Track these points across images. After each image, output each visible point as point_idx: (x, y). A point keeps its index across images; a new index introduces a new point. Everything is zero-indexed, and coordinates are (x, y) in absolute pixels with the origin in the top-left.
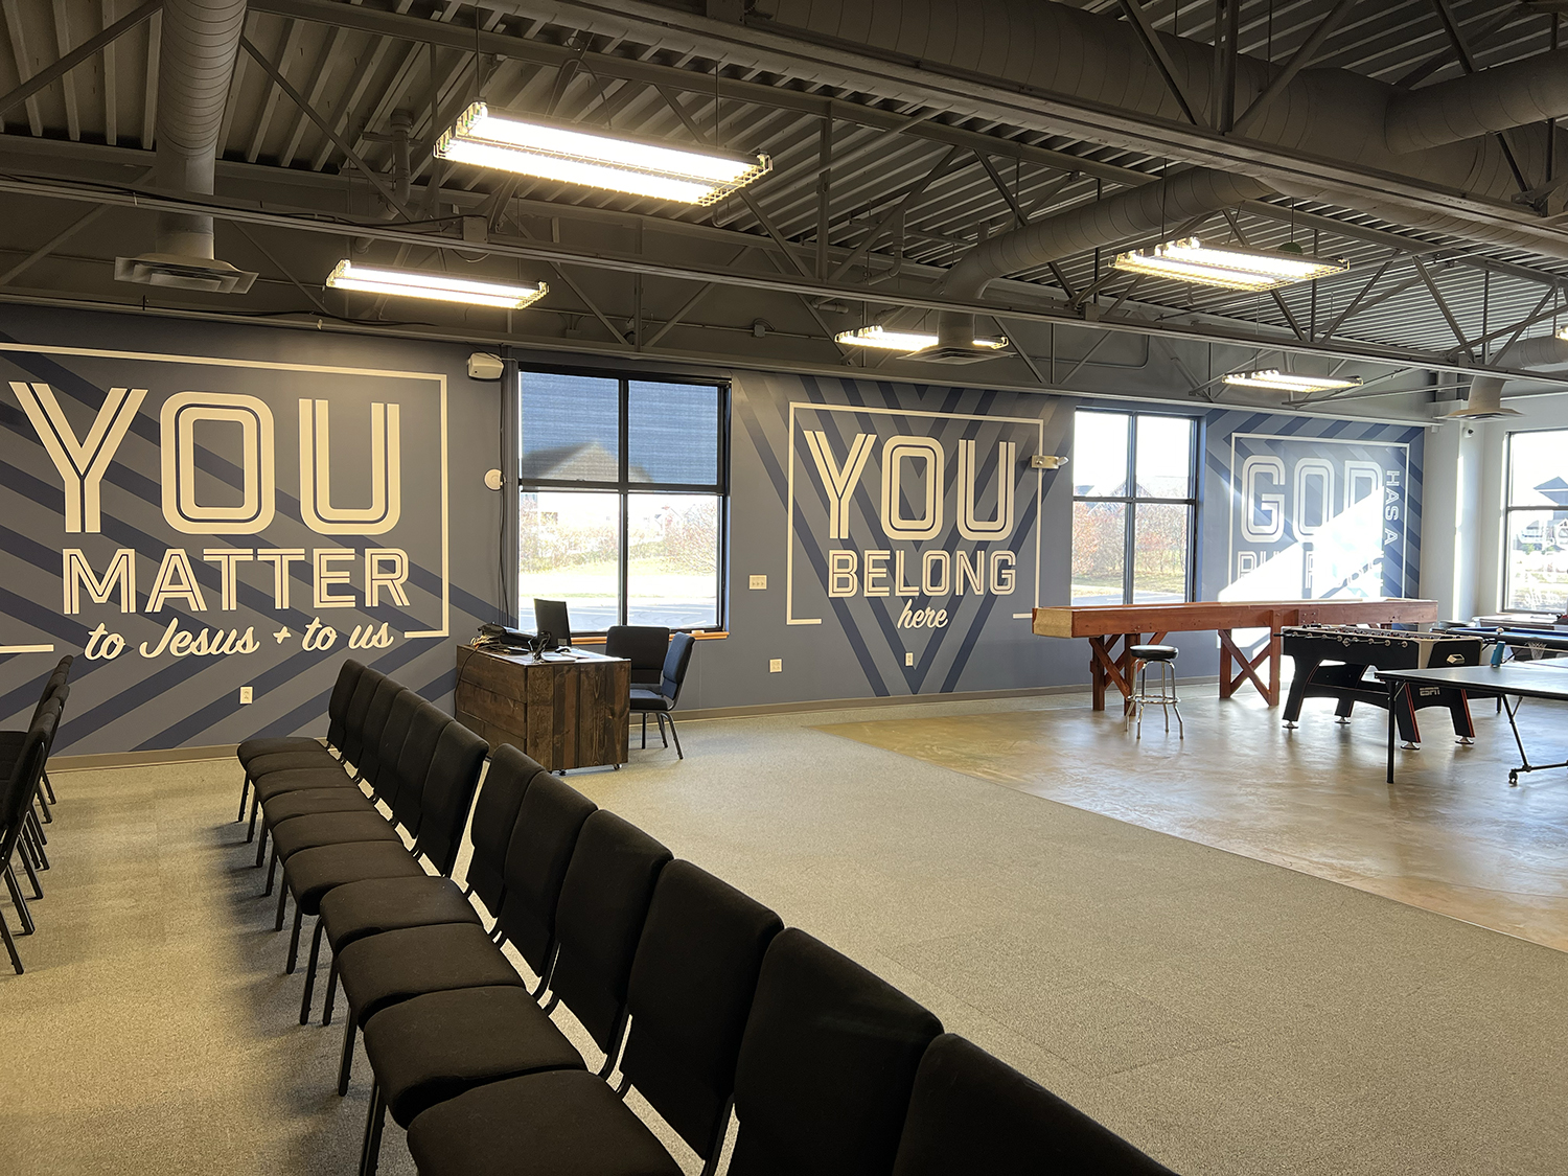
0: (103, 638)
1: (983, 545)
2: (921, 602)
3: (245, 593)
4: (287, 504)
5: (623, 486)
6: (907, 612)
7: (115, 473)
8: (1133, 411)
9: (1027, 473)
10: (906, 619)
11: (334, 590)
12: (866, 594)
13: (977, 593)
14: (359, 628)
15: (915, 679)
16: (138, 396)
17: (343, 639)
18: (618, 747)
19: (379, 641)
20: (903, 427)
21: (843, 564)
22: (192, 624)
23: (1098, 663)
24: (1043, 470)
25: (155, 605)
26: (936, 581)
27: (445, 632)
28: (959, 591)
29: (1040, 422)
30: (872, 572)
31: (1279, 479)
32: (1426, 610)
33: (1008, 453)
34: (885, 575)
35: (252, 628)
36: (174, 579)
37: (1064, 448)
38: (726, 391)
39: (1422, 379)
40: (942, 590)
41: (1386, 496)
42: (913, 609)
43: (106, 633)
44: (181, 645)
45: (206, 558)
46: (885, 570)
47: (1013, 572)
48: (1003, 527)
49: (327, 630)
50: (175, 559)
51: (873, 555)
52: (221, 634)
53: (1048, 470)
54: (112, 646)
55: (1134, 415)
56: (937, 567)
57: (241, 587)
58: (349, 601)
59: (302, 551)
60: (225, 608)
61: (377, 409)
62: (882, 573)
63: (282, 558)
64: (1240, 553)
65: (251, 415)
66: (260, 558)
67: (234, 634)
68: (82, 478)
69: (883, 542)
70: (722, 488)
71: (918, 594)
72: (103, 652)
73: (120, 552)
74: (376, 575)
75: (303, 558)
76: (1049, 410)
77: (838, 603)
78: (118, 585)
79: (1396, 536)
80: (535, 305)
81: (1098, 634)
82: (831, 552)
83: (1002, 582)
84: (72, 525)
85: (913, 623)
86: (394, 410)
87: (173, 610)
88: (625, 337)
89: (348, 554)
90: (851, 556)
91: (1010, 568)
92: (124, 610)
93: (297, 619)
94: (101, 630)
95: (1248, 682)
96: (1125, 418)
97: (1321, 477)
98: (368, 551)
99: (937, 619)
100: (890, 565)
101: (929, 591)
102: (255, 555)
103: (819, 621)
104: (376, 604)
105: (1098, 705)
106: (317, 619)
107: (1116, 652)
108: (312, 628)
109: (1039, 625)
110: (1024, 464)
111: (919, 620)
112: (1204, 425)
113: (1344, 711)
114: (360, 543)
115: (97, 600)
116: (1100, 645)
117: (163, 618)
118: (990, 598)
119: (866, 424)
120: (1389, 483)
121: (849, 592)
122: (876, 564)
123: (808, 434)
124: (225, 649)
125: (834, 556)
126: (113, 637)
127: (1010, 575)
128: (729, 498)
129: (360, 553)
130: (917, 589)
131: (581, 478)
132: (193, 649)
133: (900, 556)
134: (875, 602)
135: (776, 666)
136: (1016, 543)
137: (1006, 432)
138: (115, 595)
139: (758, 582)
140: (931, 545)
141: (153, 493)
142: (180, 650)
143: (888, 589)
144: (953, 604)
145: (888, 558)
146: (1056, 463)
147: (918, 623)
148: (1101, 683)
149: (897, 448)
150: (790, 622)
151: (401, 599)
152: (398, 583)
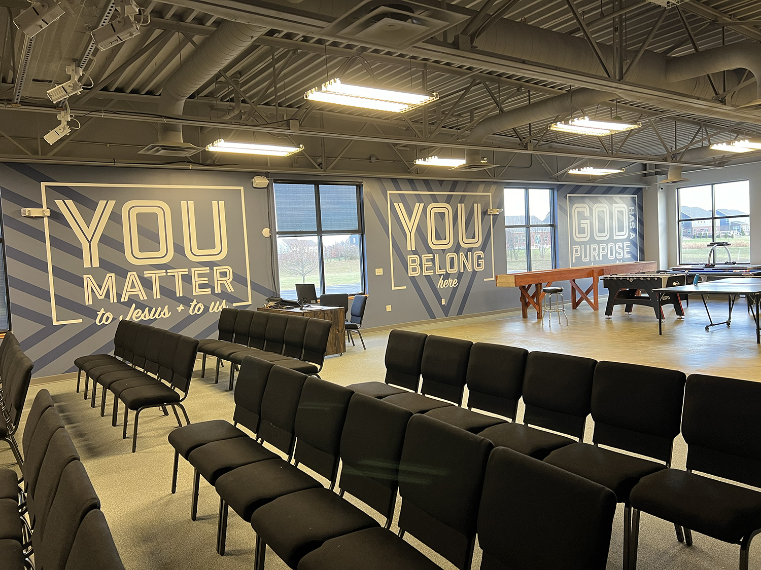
0: (103, 314)
1: (470, 250)
2: (447, 276)
3: (163, 290)
4: (179, 249)
5: (320, 232)
6: (441, 281)
7: (104, 240)
8: (527, 187)
9: (486, 216)
10: (441, 284)
11: (201, 286)
12: (424, 274)
13: (469, 271)
14: (213, 303)
15: (446, 310)
16: (112, 203)
17: (206, 309)
18: (342, 346)
20: (435, 199)
21: (414, 261)
22: (141, 306)
23: (523, 298)
24: (493, 215)
25: (124, 299)
26: (452, 267)
27: (250, 302)
28: (462, 271)
29: (490, 194)
30: (426, 264)
31: (587, 214)
32: (652, 266)
33: (478, 209)
34: (431, 265)
35: (167, 306)
36: (133, 287)
37: (500, 205)
38: (360, 187)
39: (641, 167)
40: (455, 270)
41: (629, 218)
42: (444, 280)
43: (104, 312)
44: (137, 316)
45: (145, 276)
46: (431, 263)
47: (483, 260)
48: (478, 241)
49: (199, 305)
50: (132, 276)
51: (426, 257)
52: (154, 309)
53: (495, 215)
54: (108, 318)
55: (527, 189)
56: (452, 259)
57: (162, 288)
58: (208, 291)
59: (187, 270)
60: (155, 298)
61: (215, 203)
62: (430, 264)
63: (178, 274)
64: (573, 247)
65: (160, 209)
66: (169, 274)
67: (159, 309)
68: (90, 242)
69: (430, 251)
70: (361, 231)
71: (445, 273)
72: (104, 321)
73: (108, 275)
74: (219, 279)
75: (187, 273)
76: (493, 188)
77: (413, 279)
78: (108, 290)
79: (634, 236)
80: (295, 154)
81: (523, 285)
82: (409, 256)
83: (479, 265)
84: (87, 264)
85: (444, 286)
86: (222, 203)
87: (131, 301)
88: (319, 166)
89: (206, 270)
90: (417, 258)
91: (481, 259)
92: (112, 301)
93: (186, 301)
94: (102, 311)
95: (584, 302)
96: (523, 190)
97: (603, 211)
98: (215, 268)
99: (454, 283)
100: (433, 260)
101: (450, 271)
102: (167, 273)
103: (405, 287)
104: (220, 292)
105: (525, 316)
106: (195, 300)
107: (531, 292)
108: (193, 304)
109: (499, 283)
110: (484, 213)
111: (446, 284)
112: (555, 192)
113: (629, 309)
114: (211, 265)
115: (100, 298)
116: (524, 289)
117: (128, 304)
118: (474, 272)
119: (419, 199)
120: (630, 213)
121: (417, 274)
122: (427, 260)
123: (396, 205)
124: (156, 316)
125: (410, 258)
126: (108, 314)
127: (482, 262)
128: (365, 235)
129: (211, 269)
130: (445, 270)
131: (302, 230)
132: (142, 317)
133: (437, 256)
134: (428, 277)
135: (389, 308)
136: (483, 248)
137: (476, 200)
138: (107, 295)
139: (379, 272)
140: (449, 250)
141: (120, 247)
142: (137, 318)
143: (433, 271)
144: (460, 276)
145: (432, 257)
146: (498, 211)
147: (446, 286)
148: (526, 305)
149: (433, 209)
150: (393, 288)
151: (230, 289)
152: (228, 282)
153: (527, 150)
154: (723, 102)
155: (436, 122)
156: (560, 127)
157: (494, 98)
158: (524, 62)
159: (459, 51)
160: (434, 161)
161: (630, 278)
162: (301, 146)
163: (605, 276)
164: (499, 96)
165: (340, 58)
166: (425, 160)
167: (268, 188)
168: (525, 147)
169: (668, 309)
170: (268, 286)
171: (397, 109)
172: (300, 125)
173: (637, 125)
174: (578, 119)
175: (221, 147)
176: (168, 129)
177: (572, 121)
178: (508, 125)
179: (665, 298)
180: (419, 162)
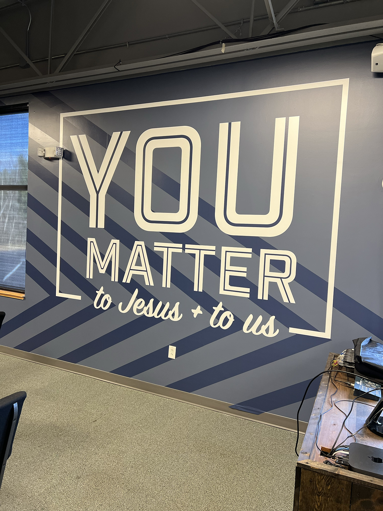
0: (102, 296)
3: (176, 276)
4: (206, 210)
7: (112, 189)
11: (235, 281)
14: (251, 317)
16: (126, 136)
17: (238, 323)
19: (267, 331)
22: (145, 294)
27: (327, 334)
35: (179, 303)
36: (137, 262)
43: (103, 293)
45: (155, 249)
49: (227, 314)
50: (139, 249)
52: (161, 303)
54: (106, 302)
57: (174, 273)
58: (244, 292)
59: (214, 248)
60: (163, 285)
63: (200, 252)
65: (187, 141)
66: (187, 251)
67: (168, 305)
68: (98, 193)
72: (101, 305)
73: (113, 241)
74: (268, 273)
75: (213, 253)
78: (110, 262)
84: (92, 223)
87: (136, 283)
89: (247, 253)
92: (112, 280)
93: (207, 301)
94: (101, 290)
98: (263, 252)
102: (184, 248)
104: (266, 298)
106: (221, 304)
114: (256, 244)
115: (100, 271)
117: (130, 288)
124: (162, 315)
126: (107, 296)
129: (256, 252)
132: (144, 312)
138: (109, 269)
151: (287, 296)
152: (286, 282)
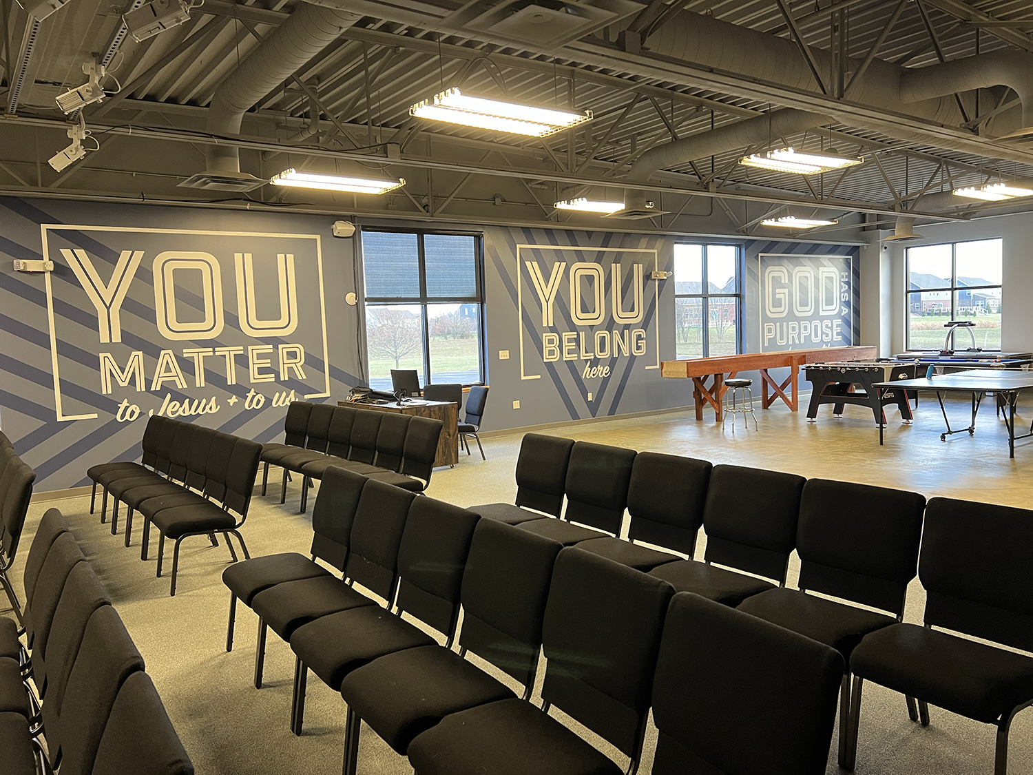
0: (127, 408)
1: (627, 327)
2: (595, 362)
4: (231, 319)
5: (424, 300)
7: (128, 305)
8: (705, 243)
9: (650, 281)
10: (587, 373)
12: (565, 359)
15: (593, 408)
16: (139, 254)
17: (268, 402)
18: (453, 455)
20: (581, 257)
21: (551, 341)
22: (179, 397)
23: (697, 393)
24: (658, 280)
25: (156, 386)
26: (602, 349)
28: (616, 355)
29: (655, 251)
30: (567, 346)
31: (785, 280)
32: (870, 352)
33: (639, 270)
34: (574, 347)
36: (167, 371)
37: (669, 267)
38: (479, 239)
39: (858, 218)
40: (606, 355)
41: (841, 287)
43: (128, 405)
44: (174, 410)
45: (185, 355)
46: (574, 344)
50: (167, 356)
51: (567, 335)
53: (661, 280)
54: (133, 413)
55: (705, 245)
56: (603, 339)
57: (207, 372)
58: (270, 378)
61: (280, 257)
62: (573, 345)
65: (206, 264)
67: (204, 401)
68: (108, 308)
70: (480, 298)
71: (593, 357)
72: (127, 417)
76: (660, 243)
77: (550, 365)
79: (847, 311)
81: (697, 375)
85: (591, 375)
86: (290, 257)
87: (166, 389)
88: (424, 208)
91: (642, 339)
92: (138, 390)
94: (125, 403)
95: (779, 399)
96: (700, 247)
97: (807, 277)
99: (604, 372)
100: (577, 340)
101: (599, 355)
105: (699, 417)
107: (708, 384)
108: (250, 395)
109: (665, 372)
110: (647, 277)
112: (743, 250)
113: (838, 410)
114: (275, 342)
116: (699, 382)
117: (161, 394)
119: (560, 256)
120: (842, 280)
121: (555, 359)
122: (569, 341)
123: (528, 263)
125: (546, 337)
126: (133, 407)
127: (643, 343)
128: (485, 305)
131: (399, 296)
134: (570, 363)
135: (516, 405)
136: (645, 324)
137: (636, 259)
139: (504, 355)
140: (599, 327)
141: (150, 316)
142: (173, 413)
143: (576, 355)
144: (612, 362)
145: (576, 336)
146: (665, 275)
147: (594, 375)
148: (700, 403)
149: (579, 269)
151: (301, 375)
153: (708, 192)
154: (975, 131)
155: (584, 151)
156: (754, 161)
157: (664, 120)
158: (711, 71)
159: (625, 53)
160: (581, 205)
161: (841, 368)
162: (401, 180)
163: (808, 365)
164: (672, 118)
165: (457, 60)
166: (569, 203)
167: (355, 237)
168: (705, 188)
169: (891, 411)
170: (353, 372)
171: (536, 131)
172: (402, 152)
173: (858, 160)
174: (779, 151)
175: (291, 179)
176: (219, 153)
177: (771, 154)
178: (683, 158)
179: (887, 396)
180: (562, 206)
